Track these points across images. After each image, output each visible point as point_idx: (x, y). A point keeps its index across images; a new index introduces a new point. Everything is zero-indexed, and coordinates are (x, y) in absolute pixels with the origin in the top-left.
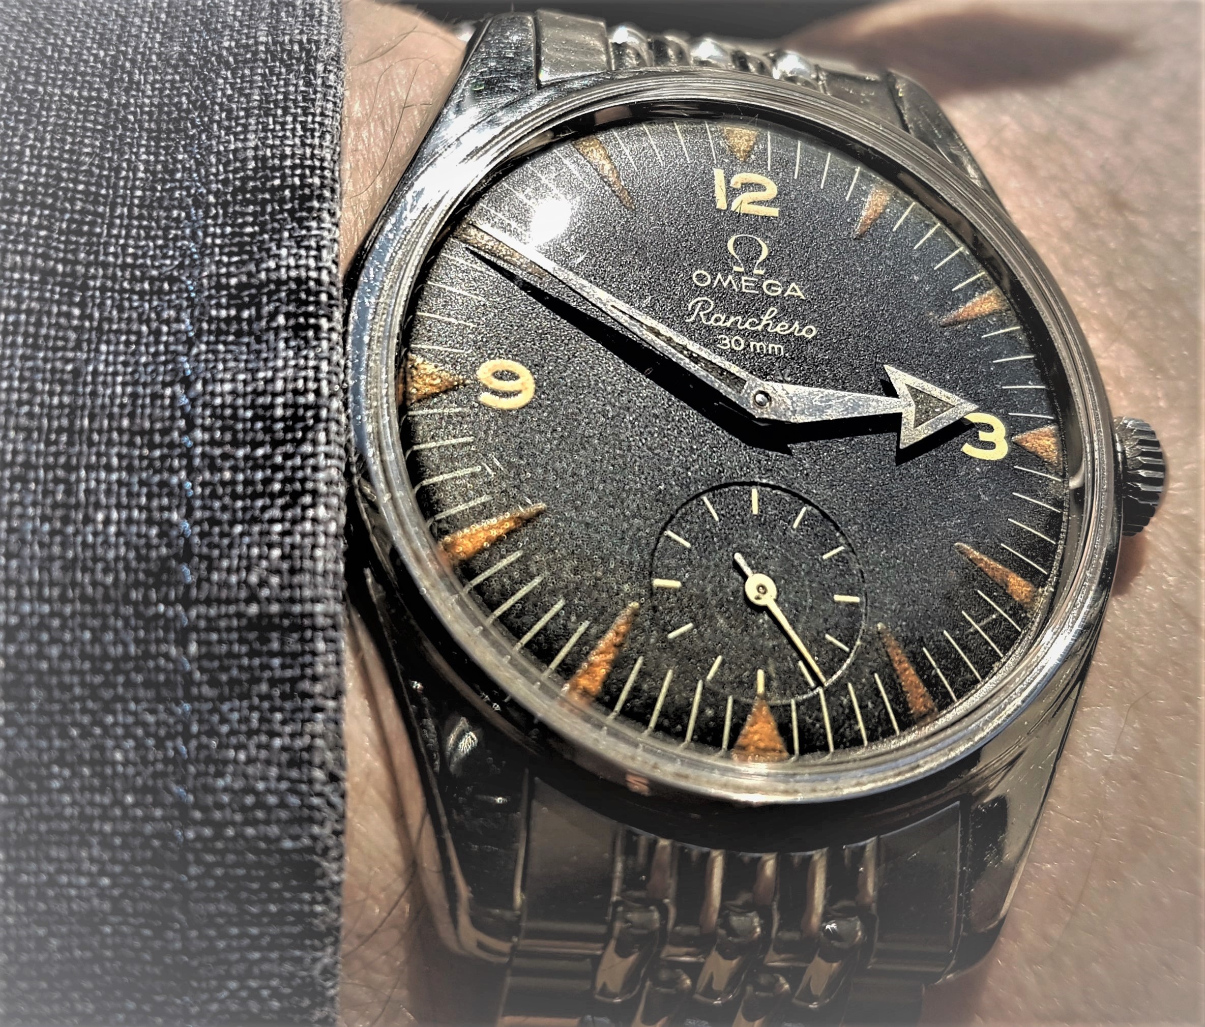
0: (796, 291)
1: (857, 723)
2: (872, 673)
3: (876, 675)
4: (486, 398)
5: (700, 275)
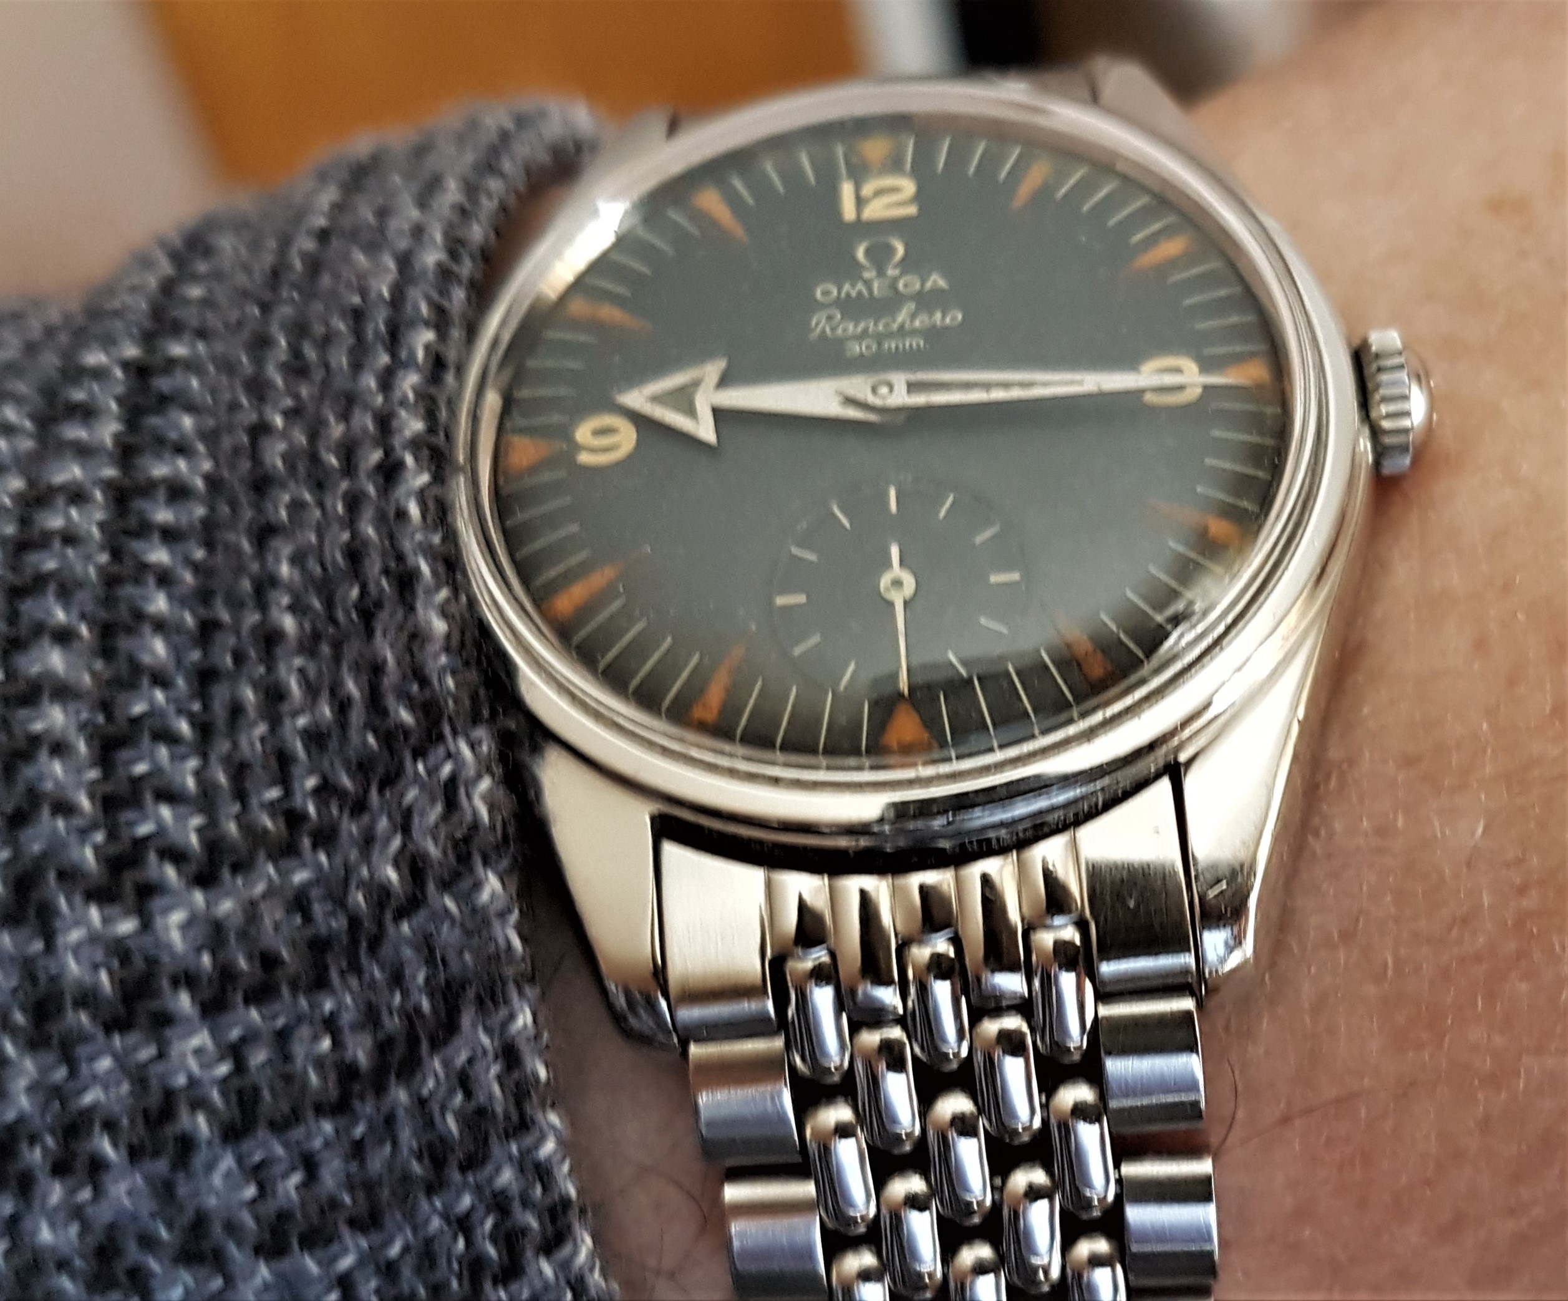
0: (937, 280)
4: (584, 458)
5: (824, 291)
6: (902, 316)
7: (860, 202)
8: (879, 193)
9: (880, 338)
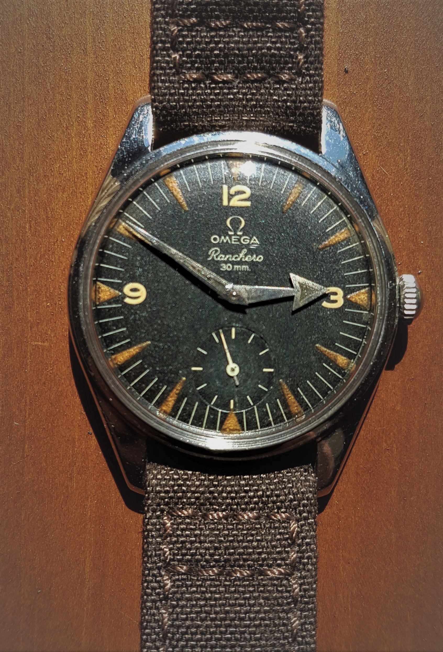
1: (269, 418)
2: (276, 399)
3: (278, 400)
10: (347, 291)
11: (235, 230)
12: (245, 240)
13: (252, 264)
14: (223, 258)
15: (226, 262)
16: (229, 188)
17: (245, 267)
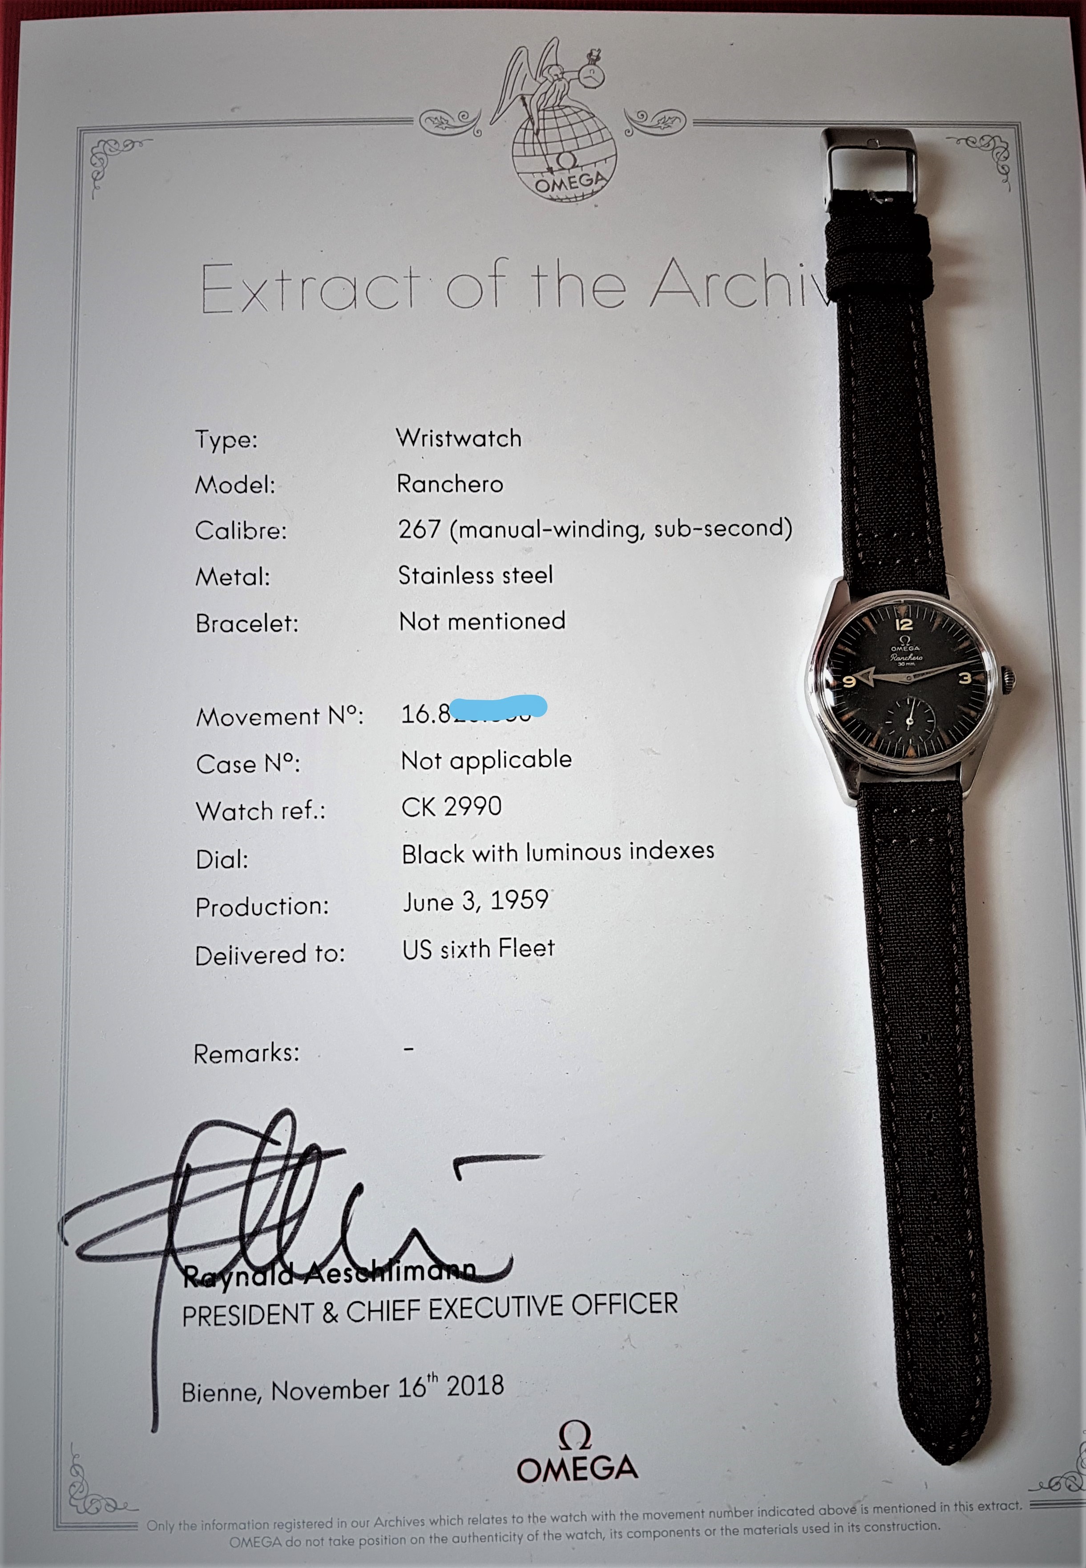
0: (917, 648)
2: (937, 737)
4: (845, 686)
5: (894, 649)
6: (910, 657)
7: (901, 626)
8: (905, 623)
9: (906, 662)
10: (973, 675)
11: (905, 643)
12: (911, 649)
13: (916, 661)
14: (899, 659)
15: (901, 661)
16: (900, 621)
17: (913, 664)
